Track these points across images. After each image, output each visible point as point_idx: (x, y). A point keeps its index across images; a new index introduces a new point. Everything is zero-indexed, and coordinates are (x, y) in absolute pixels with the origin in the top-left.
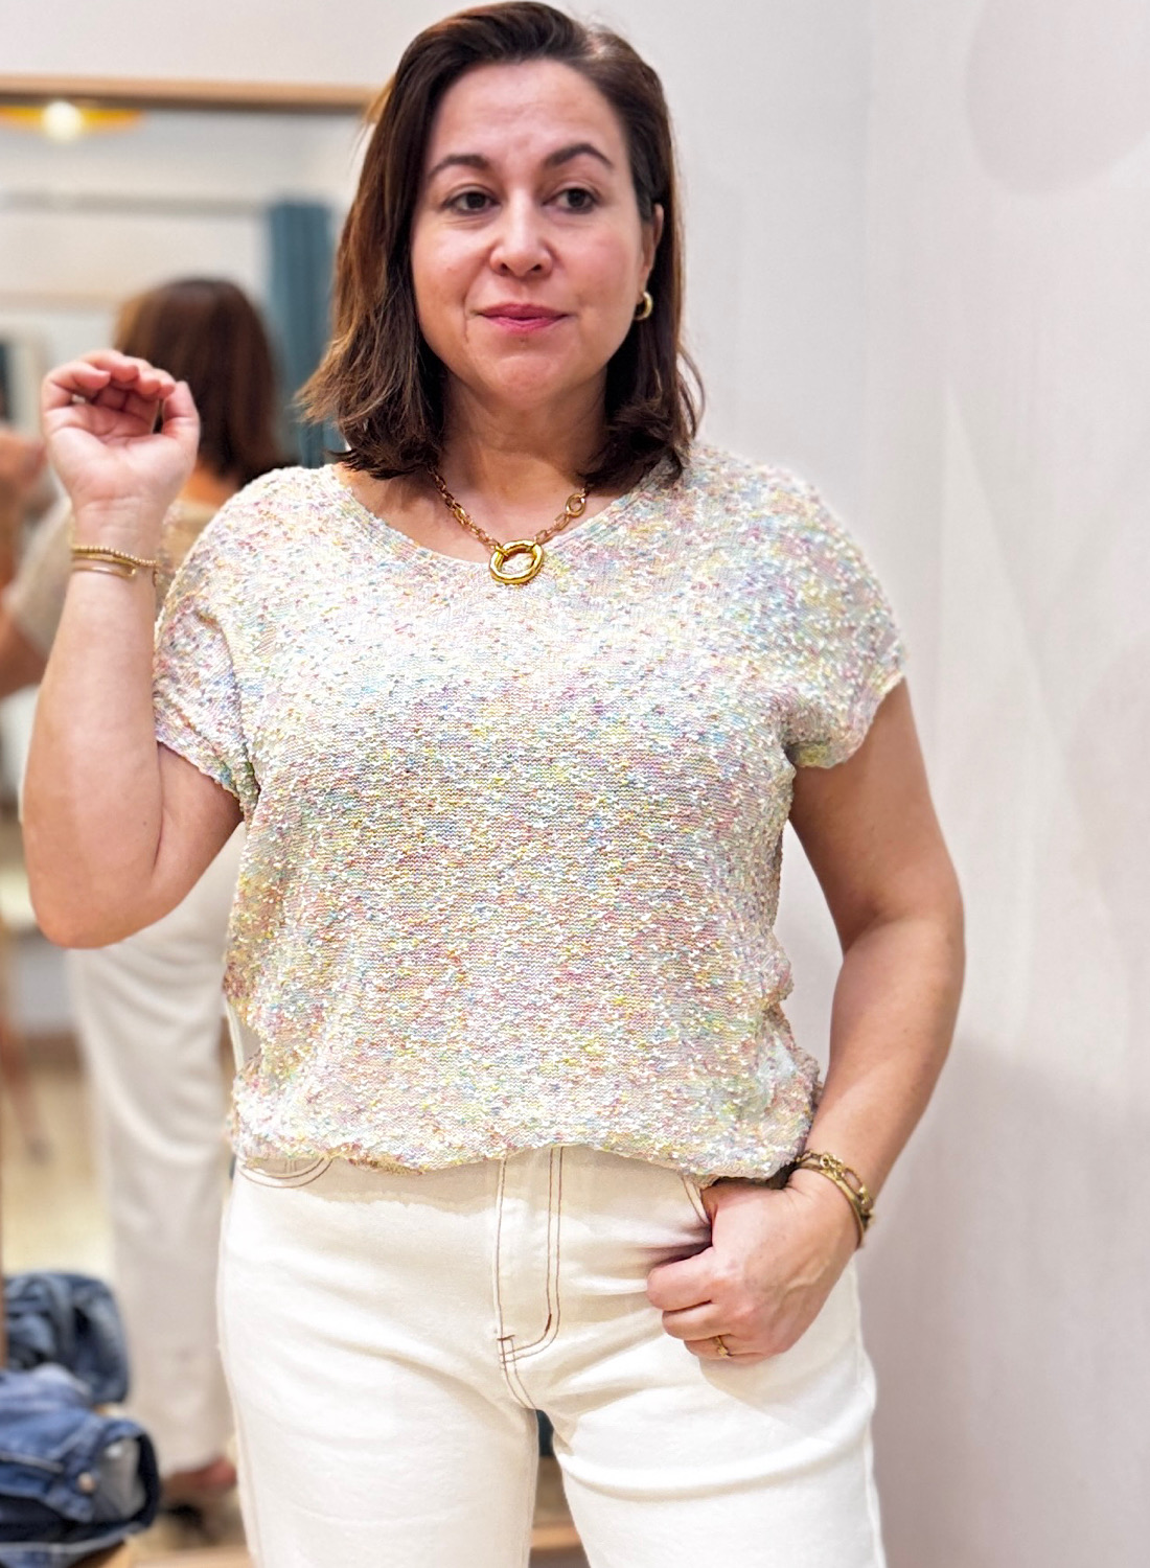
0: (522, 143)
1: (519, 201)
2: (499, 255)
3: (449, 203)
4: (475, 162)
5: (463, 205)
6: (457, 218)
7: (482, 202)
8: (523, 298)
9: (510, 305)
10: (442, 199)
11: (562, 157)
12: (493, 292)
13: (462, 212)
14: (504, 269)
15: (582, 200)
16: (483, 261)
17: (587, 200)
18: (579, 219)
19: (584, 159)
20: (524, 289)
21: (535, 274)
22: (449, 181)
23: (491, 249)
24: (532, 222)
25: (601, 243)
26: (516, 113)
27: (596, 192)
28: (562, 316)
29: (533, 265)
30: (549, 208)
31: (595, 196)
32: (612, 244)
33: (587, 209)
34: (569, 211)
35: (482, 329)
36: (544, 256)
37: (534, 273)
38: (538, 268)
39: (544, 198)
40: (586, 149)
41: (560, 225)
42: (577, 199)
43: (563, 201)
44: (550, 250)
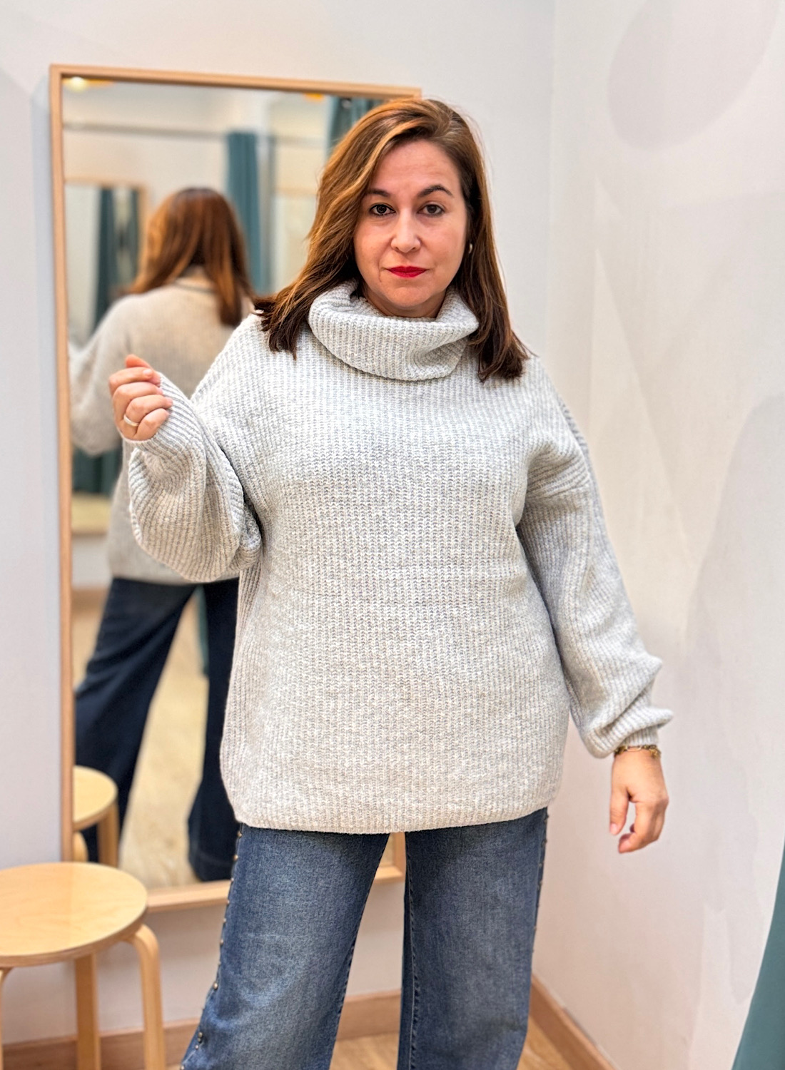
4: (383, 194)
6: (374, 219)
9: (401, 266)
11: (427, 192)
13: (376, 215)
15: (436, 209)
18: (435, 220)
19: (439, 195)
20: (406, 258)
21: (412, 252)
22: (370, 201)
24: (411, 225)
29: (412, 248)
30: (419, 216)
31: (442, 208)
34: (428, 216)
36: (417, 243)
39: (417, 210)
40: (439, 188)
42: (432, 210)
44: (420, 239)
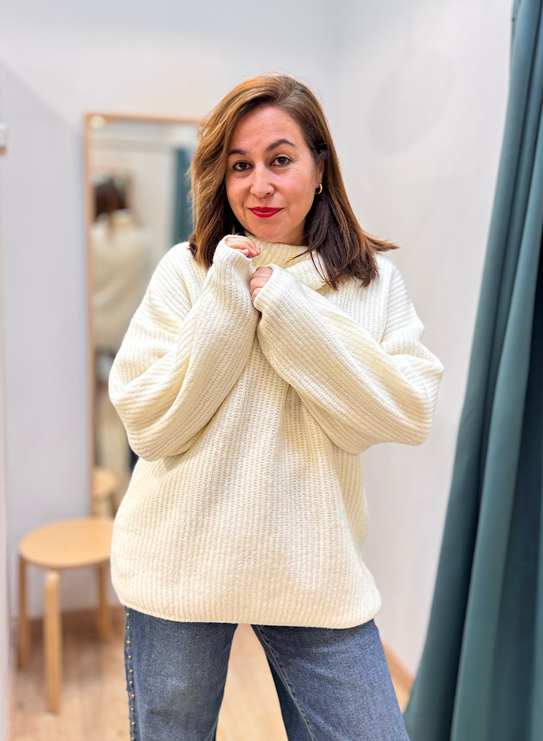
1: (260, 166)
2: (253, 191)
3: (235, 168)
7: (246, 166)
8: (264, 204)
9: (259, 207)
11: (274, 146)
13: (239, 171)
15: (284, 162)
16: (247, 192)
17: (287, 161)
18: (285, 169)
20: (262, 201)
23: (250, 187)
28: (279, 210)
30: (271, 166)
31: (289, 158)
33: (288, 163)
35: (250, 214)
36: (271, 189)
37: (268, 195)
38: (269, 193)
39: (269, 164)
40: (284, 141)
42: (281, 161)
43: (277, 162)
44: (273, 186)
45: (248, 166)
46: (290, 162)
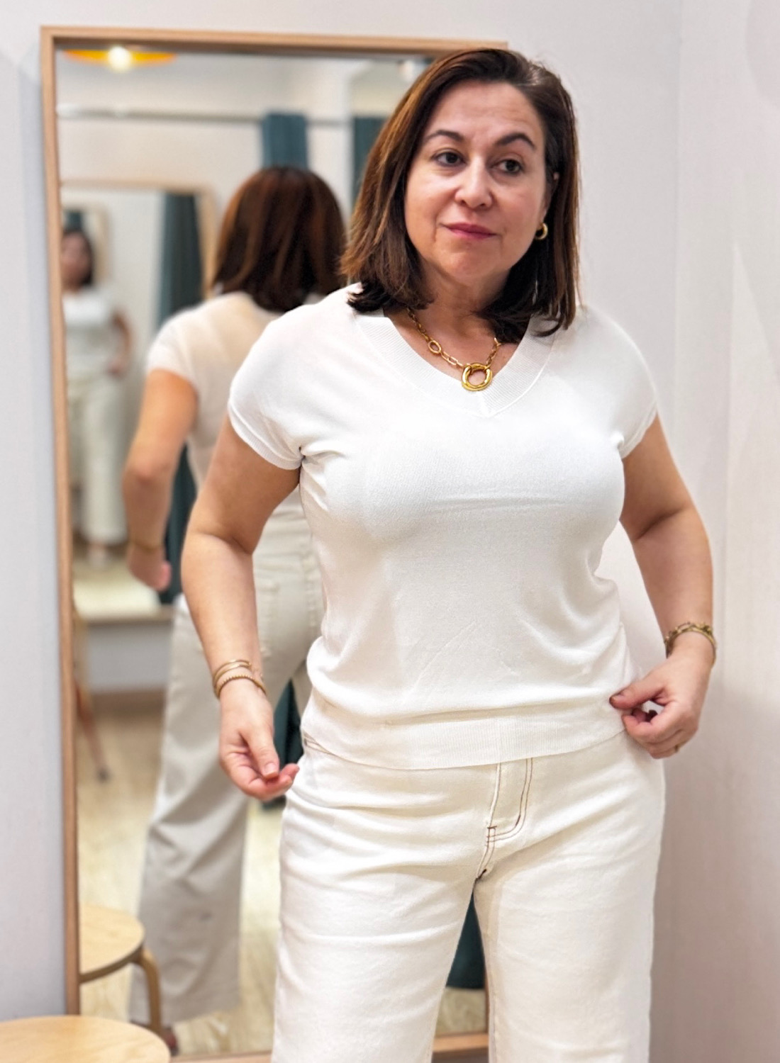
0: (484, 130)
2: (460, 195)
3: (435, 157)
4: (454, 136)
5: (443, 159)
6: (440, 167)
7: (455, 160)
8: (474, 220)
9: (464, 224)
10: (431, 155)
11: (506, 141)
12: (455, 215)
13: (442, 164)
14: (463, 203)
15: (515, 167)
16: (451, 196)
17: (517, 168)
18: (512, 179)
19: (519, 145)
20: (475, 215)
21: (480, 208)
22: (436, 144)
23: (456, 191)
24: (483, 179)
25: (521, 196)
26: (484, 111)
27: (524, 164)
28: (493, 234)
29: (480, 203)
30: (494, 170)
31: (522, 166)
32: (527, 197)
33: (516, 174)
34: (505, 173)
35: (445, 236)
36: (488, 200)
38: (484, 205)
39: (491, 165)
40: (522, 137)
41: (500, 182)
42: (510, 166)
43: (503, 167)
44: (492, 196)
45: (458, 160)
46: (521, 173)
